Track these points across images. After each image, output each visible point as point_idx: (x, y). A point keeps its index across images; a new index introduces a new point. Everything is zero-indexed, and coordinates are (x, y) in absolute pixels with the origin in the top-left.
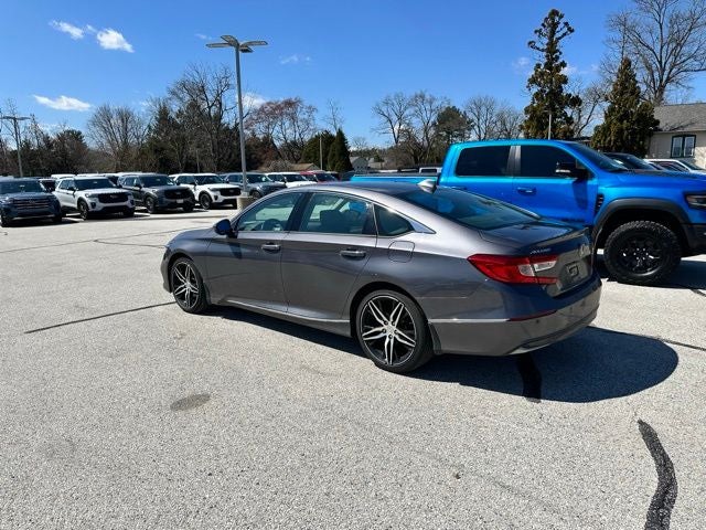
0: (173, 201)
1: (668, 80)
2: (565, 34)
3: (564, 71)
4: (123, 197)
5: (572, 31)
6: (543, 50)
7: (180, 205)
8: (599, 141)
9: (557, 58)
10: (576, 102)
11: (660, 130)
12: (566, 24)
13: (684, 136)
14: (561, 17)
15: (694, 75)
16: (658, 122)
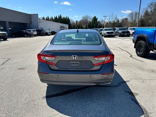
0: (124, 34)
4: (112, 33)
7: (126, 35)
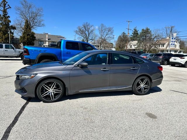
1: (32, 27)
2: (8, 8)
3: (9, 19)
5: (11, 8)
6: (2, 11)
8: (22, 40)
9: (7, 14)
10: (14, 28)
11: (36, 39)
12: (9, 5)
13: (41, 41)
14: (7, 3)
15: (38, 27)
16: (35, 37)
